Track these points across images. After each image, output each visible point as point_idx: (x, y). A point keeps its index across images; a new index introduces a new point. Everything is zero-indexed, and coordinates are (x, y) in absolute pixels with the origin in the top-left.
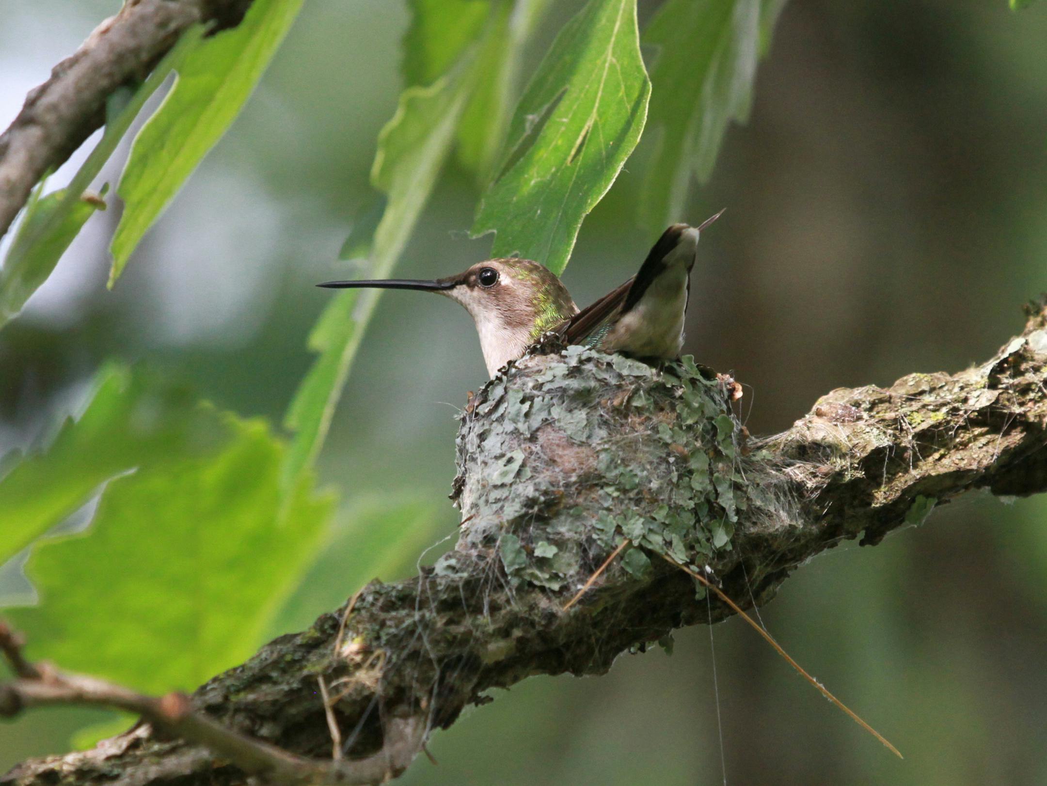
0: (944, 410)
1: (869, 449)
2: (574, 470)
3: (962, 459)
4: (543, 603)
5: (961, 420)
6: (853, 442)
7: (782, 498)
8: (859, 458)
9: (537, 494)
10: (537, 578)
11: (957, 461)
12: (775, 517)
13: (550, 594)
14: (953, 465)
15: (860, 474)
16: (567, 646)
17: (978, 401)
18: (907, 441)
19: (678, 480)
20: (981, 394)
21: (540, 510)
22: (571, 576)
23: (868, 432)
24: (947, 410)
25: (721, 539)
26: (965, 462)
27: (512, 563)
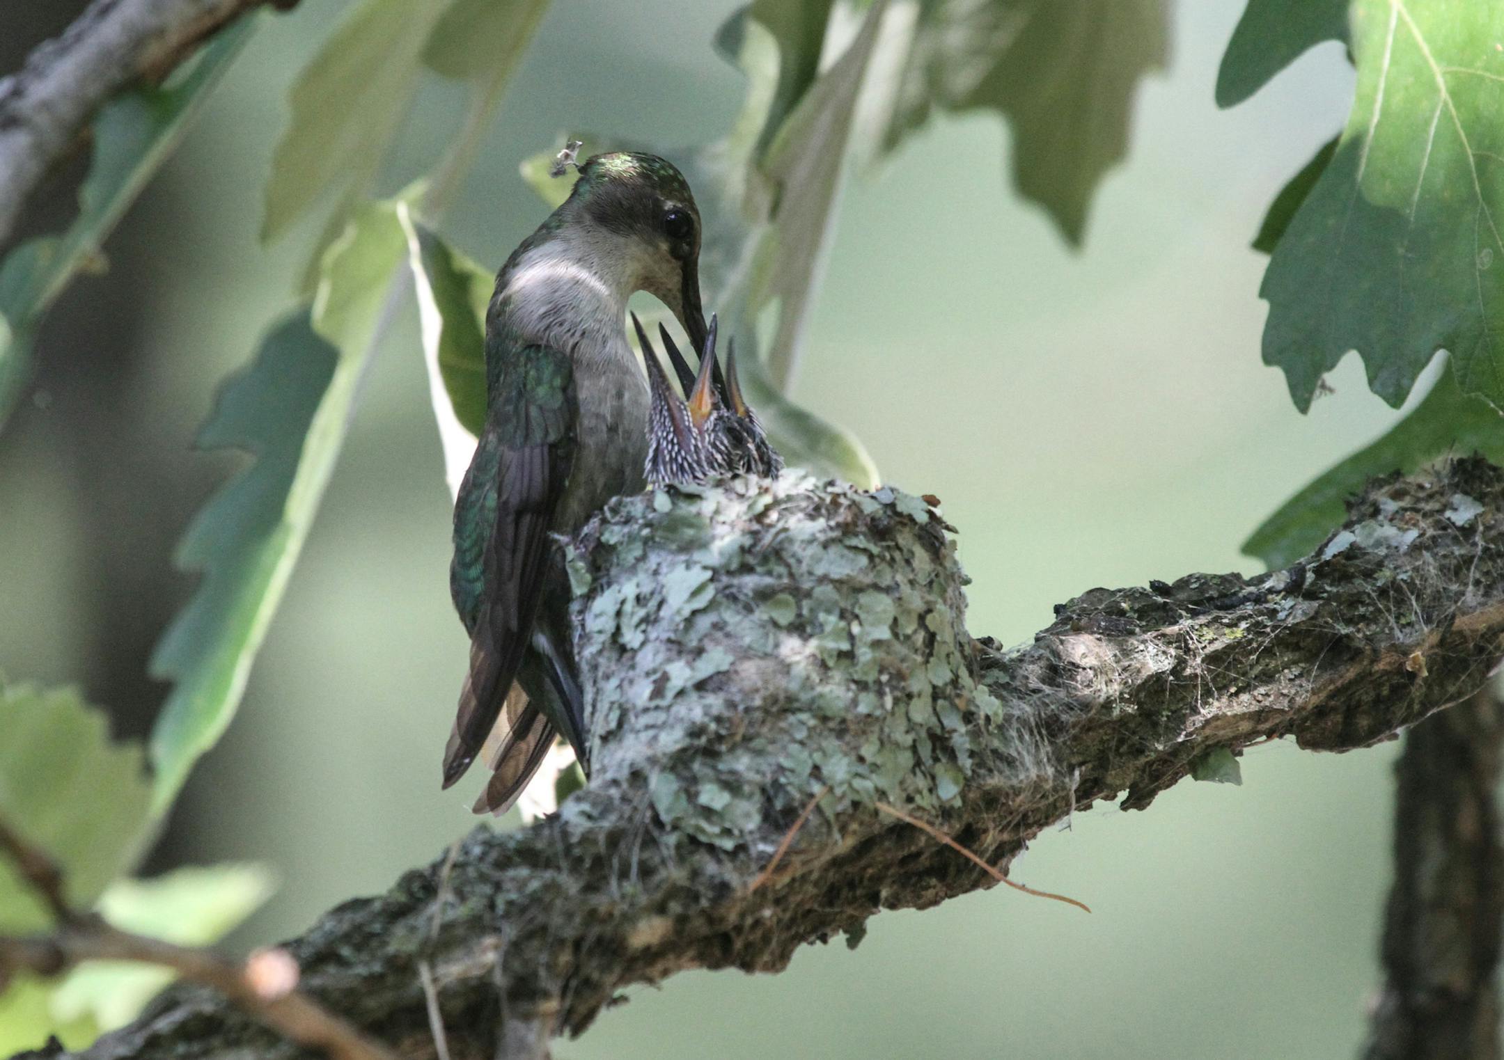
0: (1243, 625)
1: (1145, 674)
2: (757, 690)
3: (1267, 695)
4: (711, 867)
5: (1267, 640)
6: (1122, 663)
7: (1027, 737)
8: (1130, 686)
9: (706, 720)
10: (703, 831)
11: (1260, 698)
12: (1018, 763)
13: (723, 856)
14: (1254, 702)
15: (1131, 709)
16: (738, 929)
17: (1291, 613)
18: (1195, 666)
19: (893, 708)
20: (1295, 605)
21: (709, 741)
22: (751, 832)
23: (1142, 651)
24: (1248, 625)
25: (949, 791)
26: (1272, 698)
27: (669, 810)
